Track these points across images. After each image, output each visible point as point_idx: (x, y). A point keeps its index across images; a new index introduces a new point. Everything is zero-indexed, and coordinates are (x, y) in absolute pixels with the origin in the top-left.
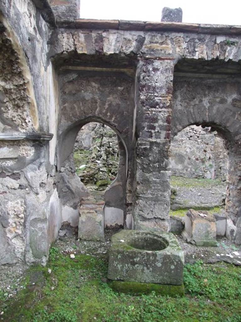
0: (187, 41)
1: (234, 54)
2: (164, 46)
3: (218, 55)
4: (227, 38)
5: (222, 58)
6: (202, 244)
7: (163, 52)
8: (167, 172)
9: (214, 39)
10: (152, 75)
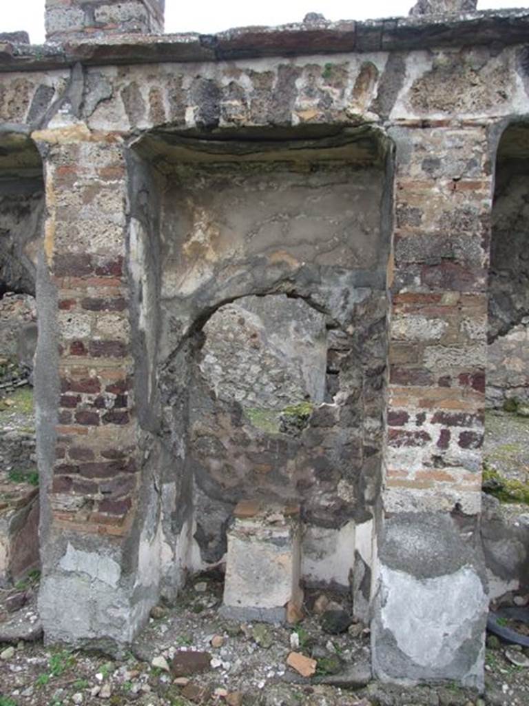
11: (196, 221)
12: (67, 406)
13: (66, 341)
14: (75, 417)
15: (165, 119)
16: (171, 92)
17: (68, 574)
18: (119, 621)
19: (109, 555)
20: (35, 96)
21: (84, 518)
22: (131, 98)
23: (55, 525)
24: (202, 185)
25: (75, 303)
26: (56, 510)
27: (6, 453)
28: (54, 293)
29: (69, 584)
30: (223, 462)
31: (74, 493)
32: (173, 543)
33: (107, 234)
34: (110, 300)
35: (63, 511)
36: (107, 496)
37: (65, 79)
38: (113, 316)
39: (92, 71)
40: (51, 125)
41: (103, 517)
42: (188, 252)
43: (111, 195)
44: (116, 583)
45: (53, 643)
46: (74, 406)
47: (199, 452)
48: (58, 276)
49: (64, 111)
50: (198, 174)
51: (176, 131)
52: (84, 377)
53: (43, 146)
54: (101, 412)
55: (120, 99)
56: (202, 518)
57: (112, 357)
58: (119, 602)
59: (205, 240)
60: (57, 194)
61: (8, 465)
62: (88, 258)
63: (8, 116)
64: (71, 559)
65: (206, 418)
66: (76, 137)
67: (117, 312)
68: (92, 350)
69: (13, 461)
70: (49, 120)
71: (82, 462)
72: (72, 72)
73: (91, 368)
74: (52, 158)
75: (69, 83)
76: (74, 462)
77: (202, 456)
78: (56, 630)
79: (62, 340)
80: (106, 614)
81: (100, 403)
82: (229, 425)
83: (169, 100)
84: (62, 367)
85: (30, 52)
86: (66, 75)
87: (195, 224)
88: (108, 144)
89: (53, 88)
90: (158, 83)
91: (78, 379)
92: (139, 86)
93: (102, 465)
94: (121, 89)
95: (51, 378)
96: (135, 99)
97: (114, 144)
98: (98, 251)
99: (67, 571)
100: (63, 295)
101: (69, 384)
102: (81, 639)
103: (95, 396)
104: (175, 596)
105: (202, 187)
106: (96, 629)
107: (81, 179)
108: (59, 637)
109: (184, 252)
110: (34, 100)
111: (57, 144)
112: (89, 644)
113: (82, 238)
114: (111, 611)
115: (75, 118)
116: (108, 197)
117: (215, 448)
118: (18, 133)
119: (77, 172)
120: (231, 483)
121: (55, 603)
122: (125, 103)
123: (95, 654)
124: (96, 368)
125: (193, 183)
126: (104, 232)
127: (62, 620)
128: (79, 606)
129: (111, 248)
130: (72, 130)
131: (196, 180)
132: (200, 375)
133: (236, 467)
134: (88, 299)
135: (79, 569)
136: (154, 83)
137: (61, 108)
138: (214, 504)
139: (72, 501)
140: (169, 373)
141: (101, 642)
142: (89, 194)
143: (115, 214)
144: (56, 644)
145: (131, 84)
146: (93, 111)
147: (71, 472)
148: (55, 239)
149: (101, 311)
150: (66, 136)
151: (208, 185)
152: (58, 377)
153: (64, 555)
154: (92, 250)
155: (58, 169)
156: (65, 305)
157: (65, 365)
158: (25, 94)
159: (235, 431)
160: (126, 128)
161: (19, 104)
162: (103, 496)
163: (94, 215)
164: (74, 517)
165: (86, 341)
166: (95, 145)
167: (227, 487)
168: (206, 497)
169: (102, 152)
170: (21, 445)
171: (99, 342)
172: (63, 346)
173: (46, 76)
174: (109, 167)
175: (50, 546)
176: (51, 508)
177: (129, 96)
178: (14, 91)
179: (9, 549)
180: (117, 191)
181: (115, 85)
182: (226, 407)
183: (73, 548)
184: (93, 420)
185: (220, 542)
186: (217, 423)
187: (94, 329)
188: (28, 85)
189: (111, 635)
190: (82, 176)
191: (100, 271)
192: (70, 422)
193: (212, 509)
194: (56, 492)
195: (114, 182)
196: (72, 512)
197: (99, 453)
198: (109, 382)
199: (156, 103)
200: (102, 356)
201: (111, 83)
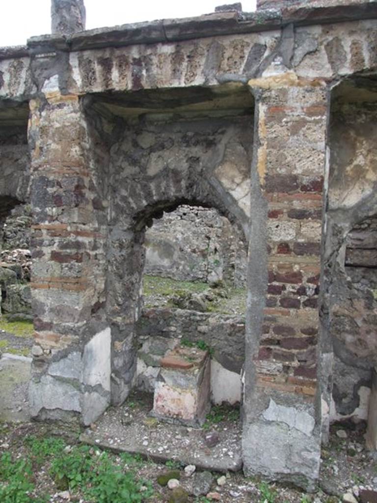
11: (358, 149)
12: (273, 293)
13: (274, 243)
14: (280, 302)
15: (364, 66)
16: (370, 43)
17: (269, 423)
18: (311, 462)
19: (305, 410)
20: (250, 52)
21: (284, 380)
22: (334, 50)
23: (258, 385)
24: (363, 120)
25: (282, 213)
26: (261, 373)
27: (178, 325)
28: (265, 205)
29: (269, 431)
30: (356, 337)
31: (274, 360)
32: (329, 399)
33: (311, 159)
34: (313, 211)
35: (266, 374)
36: (302, 364)
37: (276, 38)
38: (315, 223)
39: (299, 30)
40: (265, 74)
41: (300, 380)
42: (351, 173)
43: (315, 128)
44: (311, 433)
45: (253, 474)
46: (280, 293)
47: (336, 328)
48: (268, 192)
49: (276, 63)
50: (359, 111)
51: (371, 75)
52: (289, 270)
53: (257, 91)
54: (303, 299)
55: (324, 52)
56: (338, 380)
57: (313, 255)
58: (312, 447)
59: (365, 164)
60: (267, 128)
61: (180, 334)
62: (295, 178)
63: (227, 68)
64: (272, 412)
65: (342, 302)
66: (285, 83)
67: (319, 220)
68: (296, 249)
69: (184, 332)
70: (263, 70)
71: (283, 337)
72: (282, 32)
73: (295, 264)
74: (264, 100)
75: (279, 41)
76: (278, 337)
77: (338, 331)
78: (256, 465)
79: (271, 242)
80: (300, 456)
81: (302, 291)
82: (362, 308)
83: (369, 50)
84: (270, 263)
85: (253, 17)
86: (277, 34)
87: (357, 151)
88: (313, 87)
89: (266, 46)
90: (359, 37)
91: (284, 273)
92: (341, 40)
93: (301, 339)
94: (325, 43)
95: (261, 271)
96: (337, 51)
97: (318, 88)
98: (303, 172)
99: (269, 421)
100: (272, 206)
101: (275, 276)
102: (277, 473)
103: (297, 286)
104: (328, 441)
105: (363, 122)
106: (290, 467)
107: (289, 116)
108: (258, 471)
109: (347, 174)
110: (249, 56)
111: (269, 89)
112: (283, 478)
113: (289, 162)
114: (305, 454)
115: (286, 68)
116: (312, 130)
117: (350, 326)
118: (235, 81)
119: (285, 110)
120: (362, 353)
121: (257, 444)
122: (328, 54)
123: (288, 486)
124: (298, 264)
125: (355, 119)
126: (308, 158)
127: (262, 459)
128: (277, 448)
129: (314, 169)
130: (282, 78)
131: (358, 116)
132: (339, 269)
133: (368, 341)
134: (293, 210)
135: (279, 420)
136: (355, 37)
137: (274, 61)
138: (347, 369)
139: (274, 366)
140: (328, 268)
141: (294, 476)
142: (296, 127)
143: (319, 143)
144: (256, 475)
145: (334, 39)
146: (300, 62)
147: (272, 344)
148: (266, 163)
149: (305, 219)
150: (277, 83)
151: (368, 120)
152: (267, 271)
153: (267, 408)
154: (298, 171)
155: (269, 108)
156: (273, 214)
157: (273, 261)
158: (242, 51)
159: (368, 313)
160: (329, 75)
161: (237, 59)
162: (299, 363)
163: (300, 144)
164: (275, 379)
165: (291, 242)
166: (301, 89)
167: (359, 356)
168: (342, 364)
169: (307, 94)
170: (190, 320)
171: (303, 244)
172: (272, 246)
173: (259, 36)
174: (313, 106)
175: (253, 400)
176: (256, 372)
177: (332, 48)
178: (232, 49)
179: (197, 399)
180: (320, 125)
181: (320, 40)
182: (360, 295)
183: (275, 404)
184: (295, 305)
185: (352, 399)
186: (352, 306)
187: (299, 234)
188: (244, 44)
189: (303, 472)
190: (290, 114)
191: (304, 188)
192: (275, 305)
193: (346, 373)
194: (261, 359)
195: (317, 118)
196: (273, 375)
197: (299, 330)
198: (310, 275)
199: (357, 53)
200: (305, 255)
201: (317, 39)
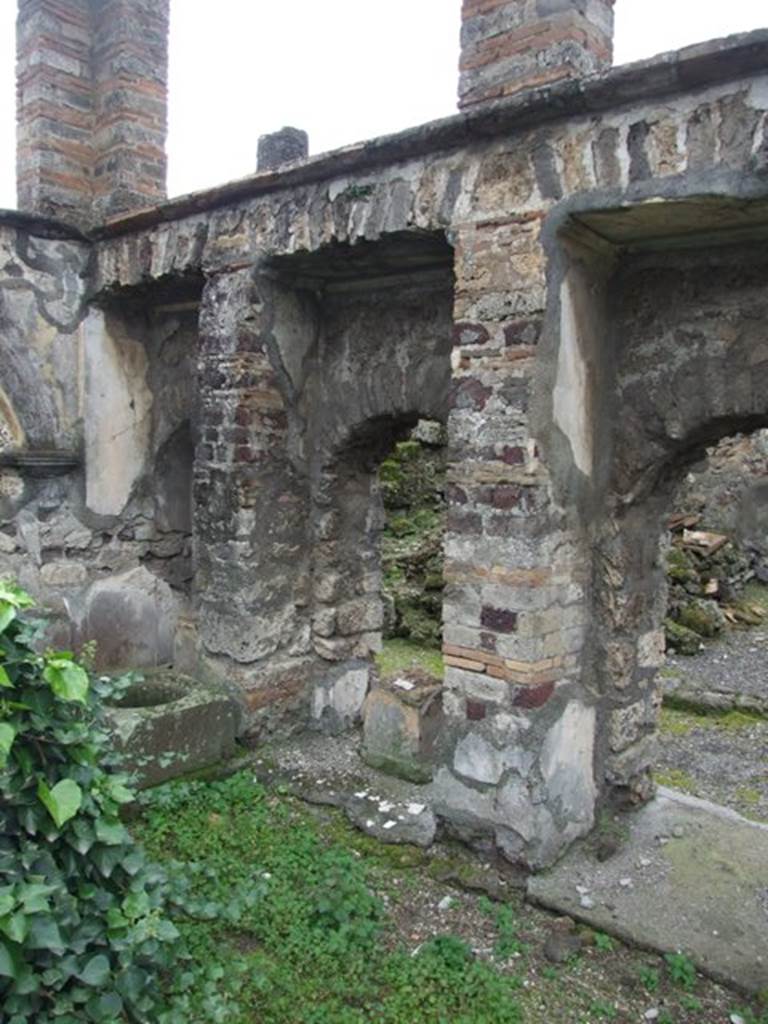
0: (276, 212)
1: (368, 219)
2: (237, 236)
3: (333, 231)
4: (352, 179)
5: (341, 238)
6: (379, 763)
7: (234, 252)
8: (238, 543)
9: (323, 193)
10: (215, 311)
